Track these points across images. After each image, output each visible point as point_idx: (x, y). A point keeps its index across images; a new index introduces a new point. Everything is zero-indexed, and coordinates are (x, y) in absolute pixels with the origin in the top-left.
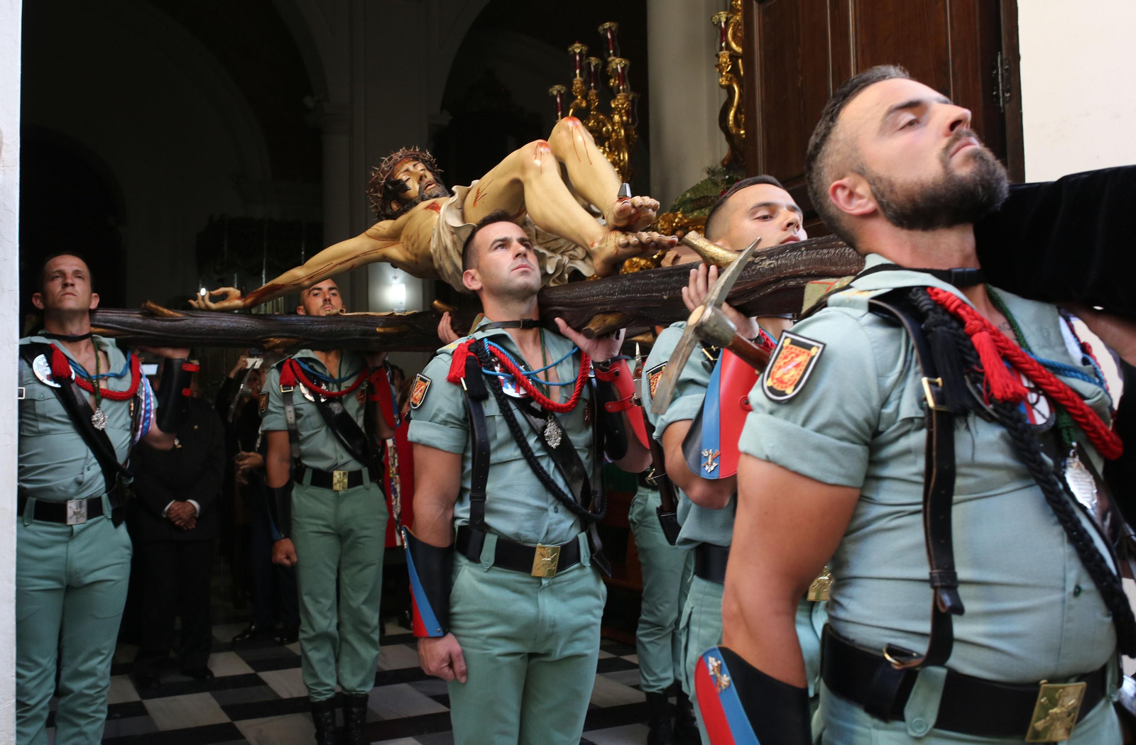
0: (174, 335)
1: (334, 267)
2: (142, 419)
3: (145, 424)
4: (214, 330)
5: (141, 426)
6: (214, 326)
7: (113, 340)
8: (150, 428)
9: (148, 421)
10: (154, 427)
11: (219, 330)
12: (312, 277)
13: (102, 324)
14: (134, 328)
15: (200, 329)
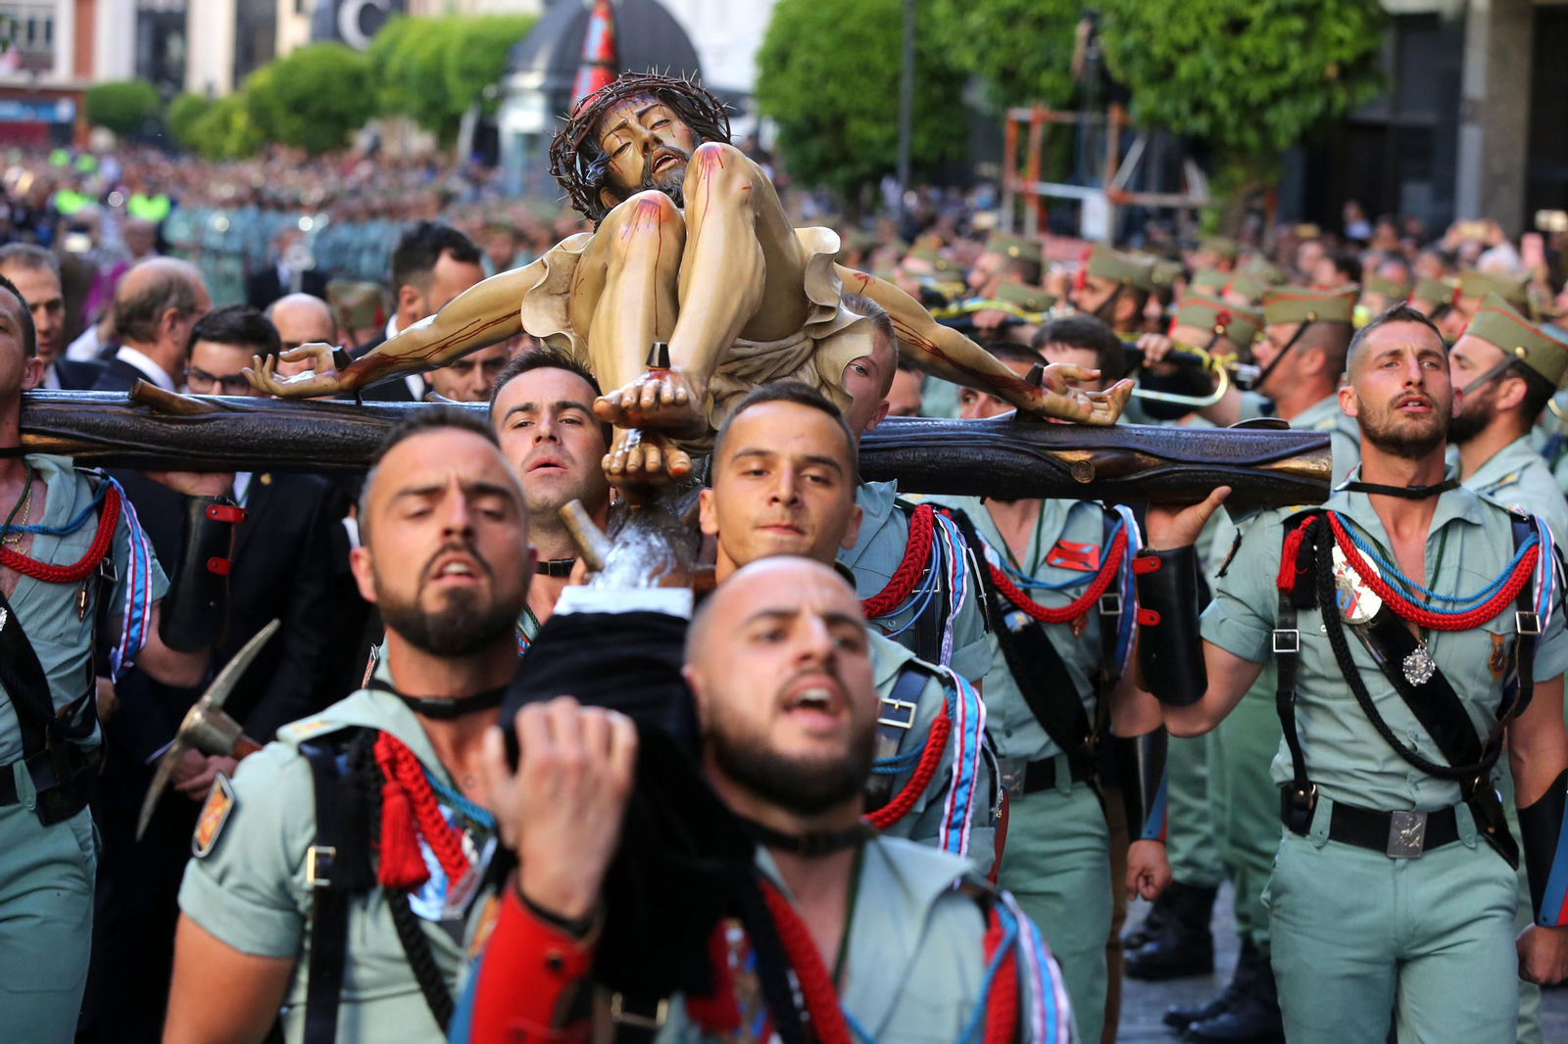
0: (195, 452)
1: (483, 328)
2: (126, 621)
3: (134, 632)
4: (276, 441)
5: (124, 636)
6: (274, 432)
7: (68, 460)
8: (144, 640)
9: (138, 626)
10: (151, 640)
11: (285, 441)
12: (445, 346)
13: (50, 429)
14: (114, 436)
15: (247, 439)
